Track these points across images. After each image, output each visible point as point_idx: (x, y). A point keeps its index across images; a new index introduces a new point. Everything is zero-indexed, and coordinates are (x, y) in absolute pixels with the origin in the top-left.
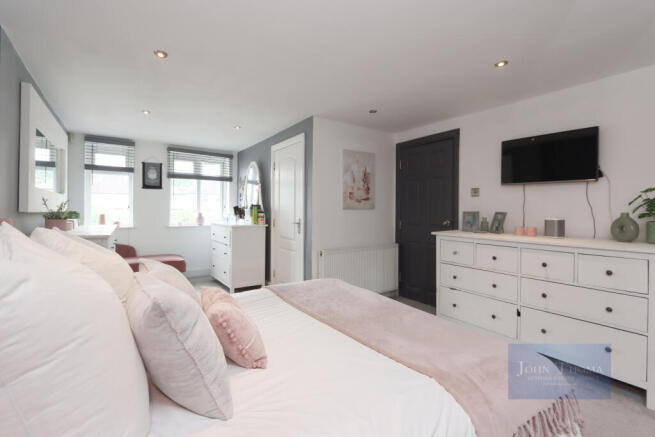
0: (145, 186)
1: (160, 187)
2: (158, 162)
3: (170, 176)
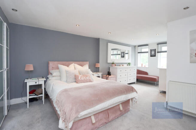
0: (151, 56)
1: (155, 56)
2: (155, 49)
3: (158, 52)
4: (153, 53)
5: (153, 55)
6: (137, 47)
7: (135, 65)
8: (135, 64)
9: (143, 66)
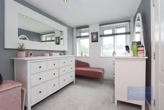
0: (93, 41)
1: (97, 41)
2: (96, 32)
3: (101, 36)
4: (95, 37)
5: (95, 40)
6: (75, 30)
7: (73, 55)
8: (73, 52)
9: (83, 55)
